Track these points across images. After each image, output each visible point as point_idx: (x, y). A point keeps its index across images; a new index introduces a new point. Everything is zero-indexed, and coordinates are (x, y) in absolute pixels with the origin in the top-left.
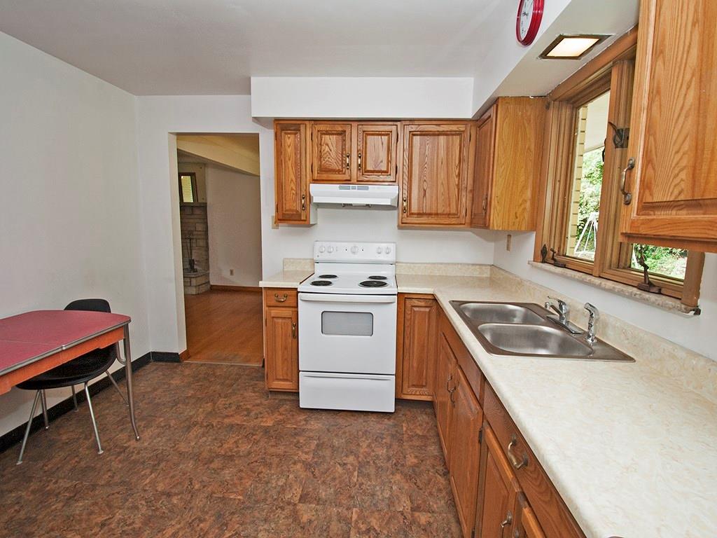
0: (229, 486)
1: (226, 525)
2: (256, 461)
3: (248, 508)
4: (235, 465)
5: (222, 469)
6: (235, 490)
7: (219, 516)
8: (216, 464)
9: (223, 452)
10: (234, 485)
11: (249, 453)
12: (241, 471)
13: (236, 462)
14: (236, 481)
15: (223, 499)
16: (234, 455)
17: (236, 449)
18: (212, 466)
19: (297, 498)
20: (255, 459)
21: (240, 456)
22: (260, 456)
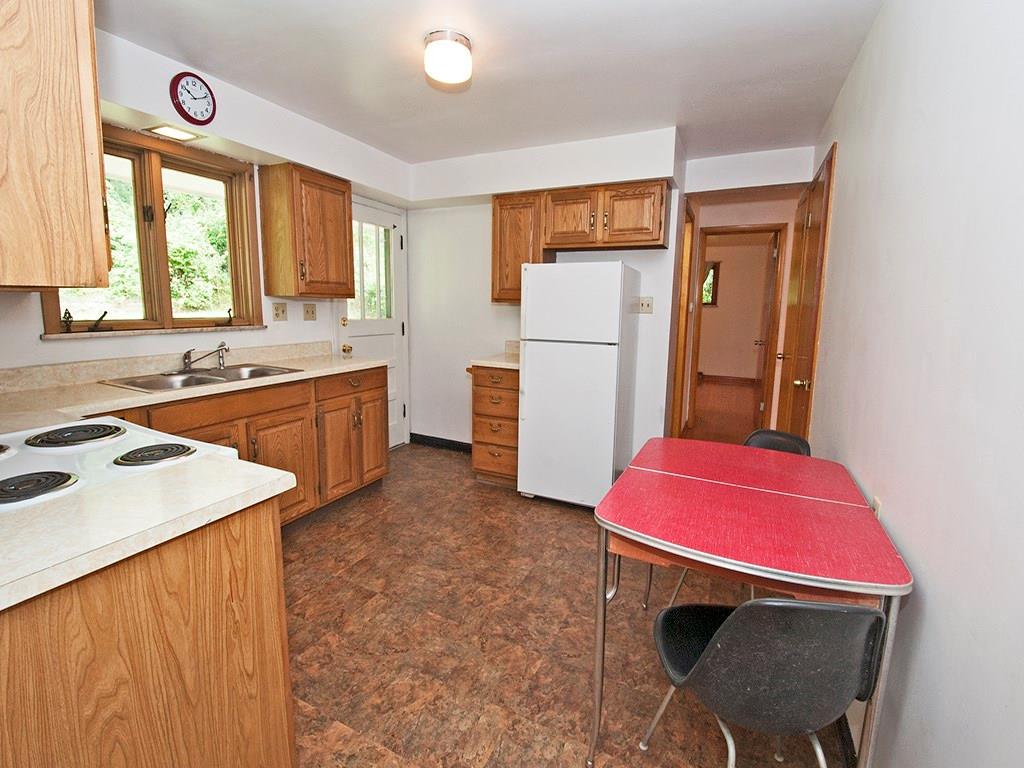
0: (438, 628)
1: (449, 595)
2: (396, 651)
3: (426, 602)
4: (425, 654)
5: (442, 653)
6: (434, 623)
7: (454, 603)
8: (450, 664)
9: (437, 683)
10: (433, 628)
11: (399, 669)
12: (420, 644)
13: (422, 659)
14: (429, 631)
15: (448, 617)
16: (422, 672)
17: (417, 683)
18: (454, 663)
19: (377, 596)
20: (396, 656)
21: (414, 667)
22: (388, 658)
